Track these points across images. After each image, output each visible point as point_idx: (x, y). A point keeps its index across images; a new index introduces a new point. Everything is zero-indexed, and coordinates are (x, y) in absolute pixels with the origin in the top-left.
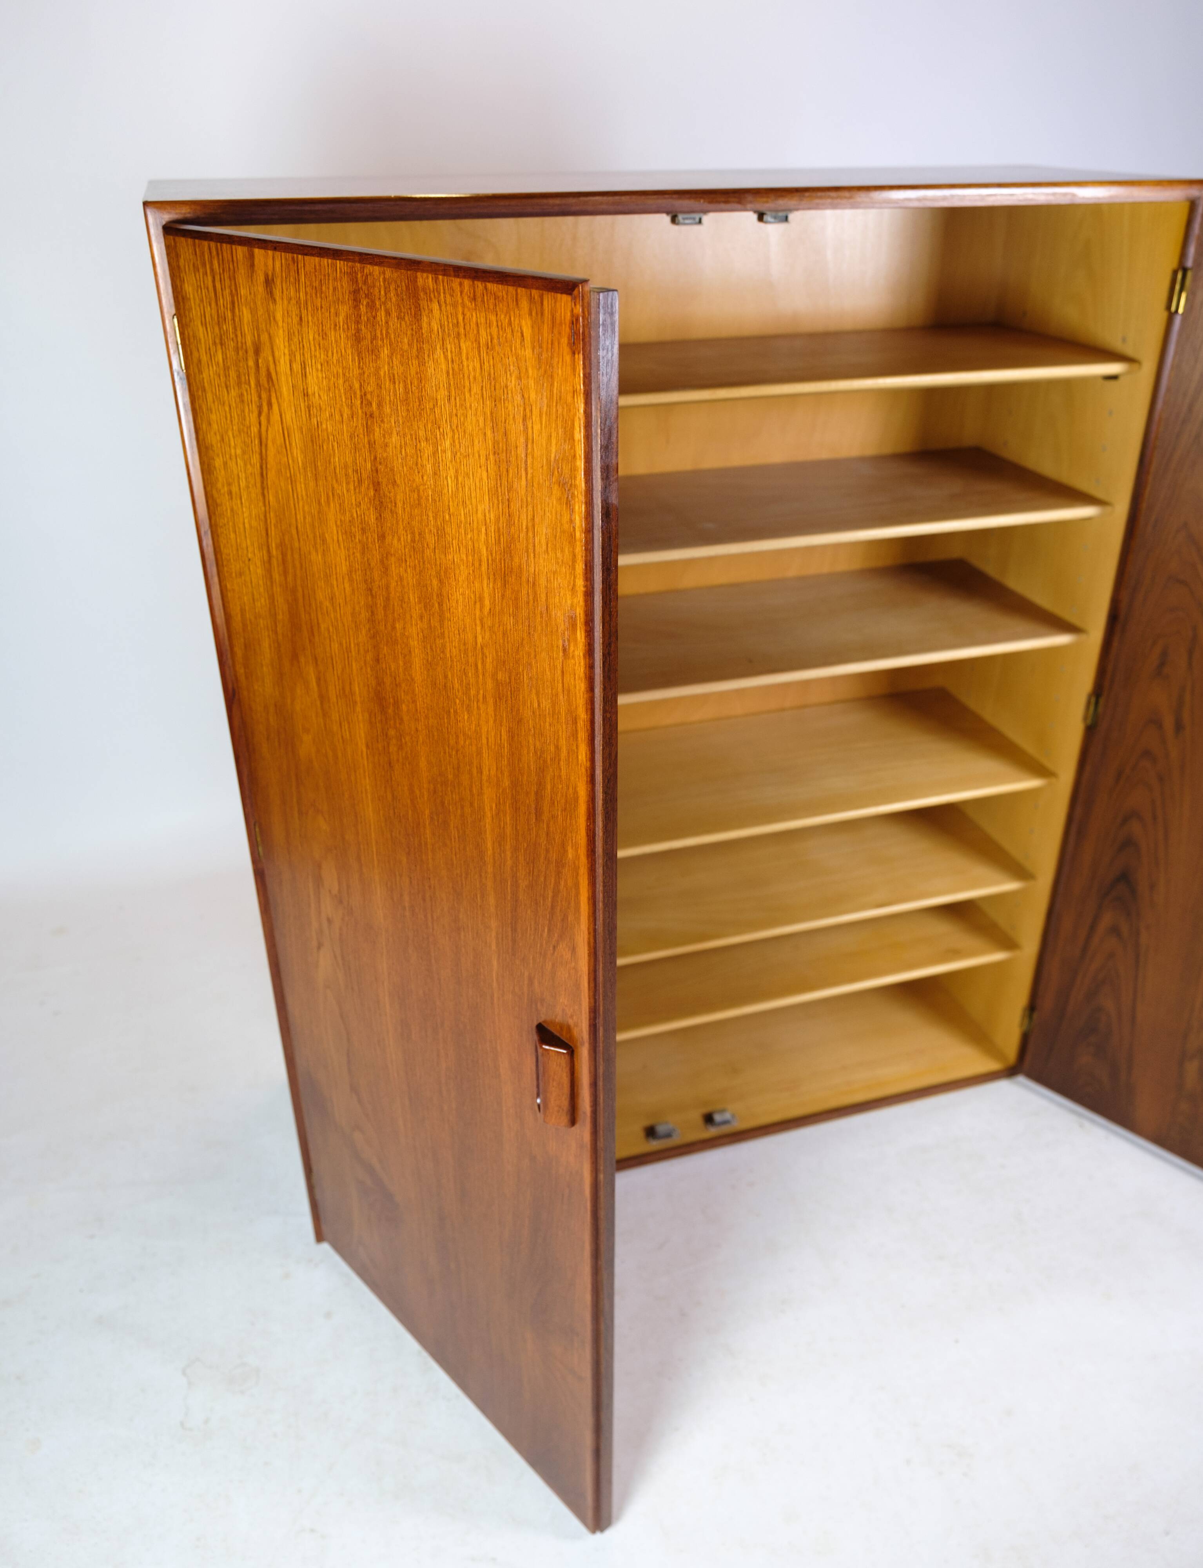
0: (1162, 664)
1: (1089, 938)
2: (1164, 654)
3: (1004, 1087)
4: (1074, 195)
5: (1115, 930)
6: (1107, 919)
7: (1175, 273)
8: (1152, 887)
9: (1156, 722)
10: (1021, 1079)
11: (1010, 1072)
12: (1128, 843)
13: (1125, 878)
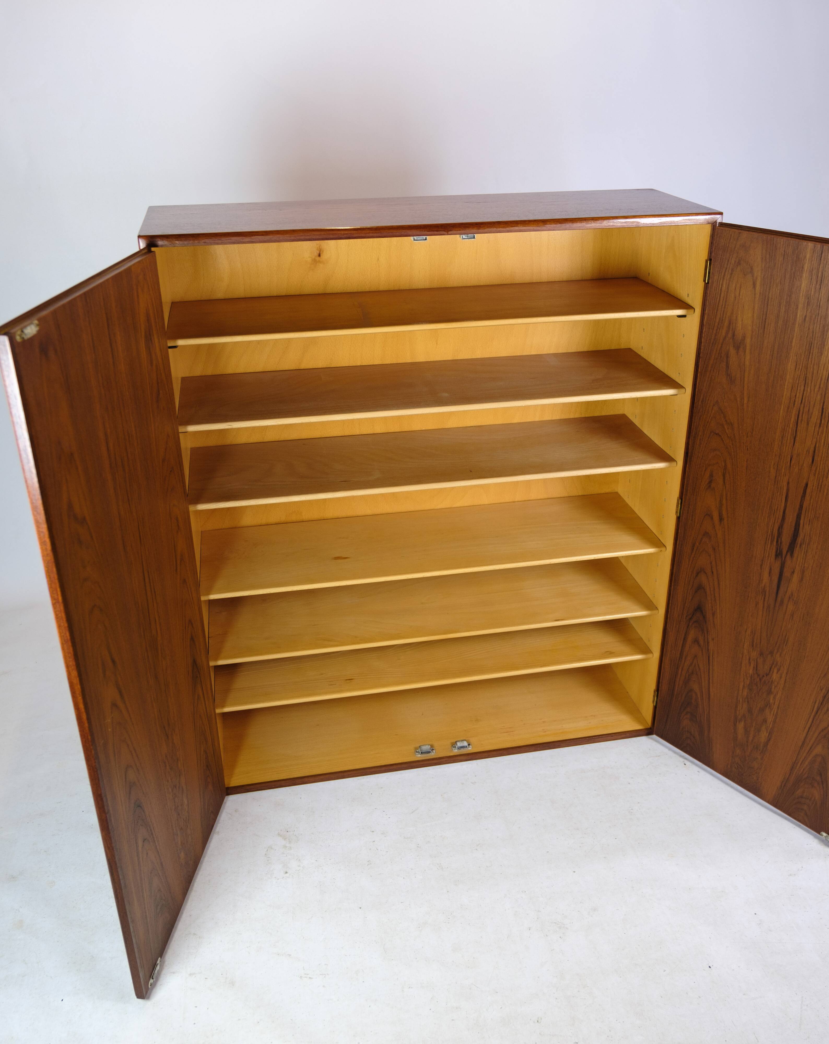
0: (710, 482)
1: (683, 645)
2: (711, 475)
3: (644, 740)
4: (638, 223)
5: (696, 641)
6: (692, 634)
7: (706, 262)
8: (713, 614)
9: (709, 515)
10: (654, 736)
11: (648, 732)
12: (700, 587)
13: (699, 609)
